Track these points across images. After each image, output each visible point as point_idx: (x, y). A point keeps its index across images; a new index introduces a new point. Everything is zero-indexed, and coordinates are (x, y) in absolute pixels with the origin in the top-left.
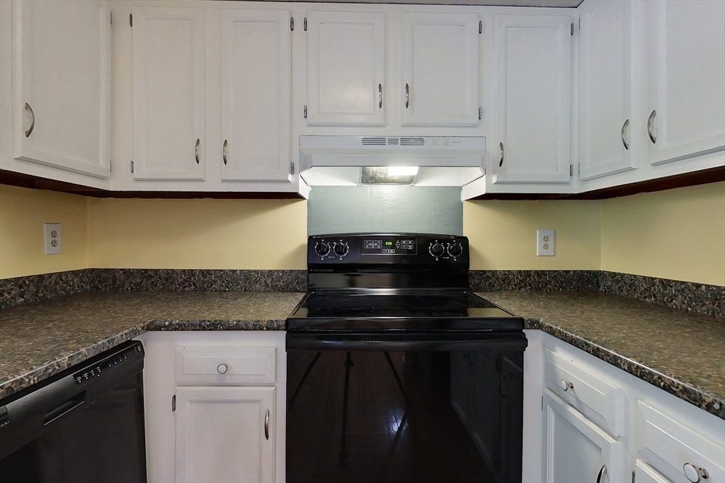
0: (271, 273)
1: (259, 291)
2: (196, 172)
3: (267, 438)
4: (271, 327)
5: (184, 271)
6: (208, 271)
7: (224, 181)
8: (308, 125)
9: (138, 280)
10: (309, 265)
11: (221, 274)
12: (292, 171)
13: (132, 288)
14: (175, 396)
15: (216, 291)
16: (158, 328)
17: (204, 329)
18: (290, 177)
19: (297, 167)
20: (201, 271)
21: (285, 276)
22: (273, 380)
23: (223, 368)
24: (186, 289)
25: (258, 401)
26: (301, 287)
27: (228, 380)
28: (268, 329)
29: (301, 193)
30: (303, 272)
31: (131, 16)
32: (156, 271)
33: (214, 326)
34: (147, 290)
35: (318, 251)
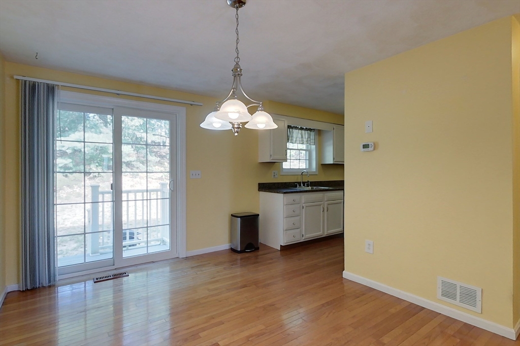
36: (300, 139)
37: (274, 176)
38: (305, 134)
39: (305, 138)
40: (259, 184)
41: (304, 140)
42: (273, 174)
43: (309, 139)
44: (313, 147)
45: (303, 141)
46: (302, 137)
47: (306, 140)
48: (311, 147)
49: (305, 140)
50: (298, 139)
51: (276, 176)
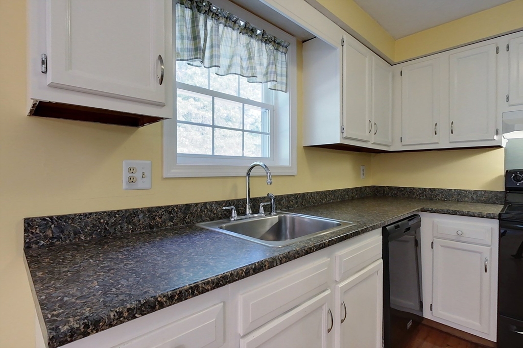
0: (476, 192)
1: (468, 202)
2: (435, 139)
3: (486, 272)
4: (489, 217)
5: (420, 188)
6: (434, 189)
7: (451, 142)
8: (510, 106)
9: (395, 192)
10: (507, 188)
11: (442, 191)
12: (497, 133)
13: (392, 196)
14: (432, 242)
15: (439, 199)
16: (426, 211)
17: (449, 214)
18: (495, 137)
19: (500, 131)
20: (430, 189)
21: (486, 194)
22: (490, 244)
23: (460, 233)
24: (421, 198)
25: (480, 253)
26: (499, 201)
27: (462, 239)
28: (487, 217)
29: (502, 145)
30: (501, 192)
31: (401, 72)
32: (405, 188)
33: (454, 213)
34: (400, 197)
35: (514, 180)
36: (245, 64)
37: (131, 180)
38: (260, 51)
39: (261, 64)
40: (29, 224)
41: (258, 69)
42: (125, 175)
43: (272, 68)
44: (284, 98)
45: (252, 68)
46: (250, 58)
47: (264, 71)
48: (276, 98)
49: (260, 70)
50: (237, 60)
51: (140, 184)
